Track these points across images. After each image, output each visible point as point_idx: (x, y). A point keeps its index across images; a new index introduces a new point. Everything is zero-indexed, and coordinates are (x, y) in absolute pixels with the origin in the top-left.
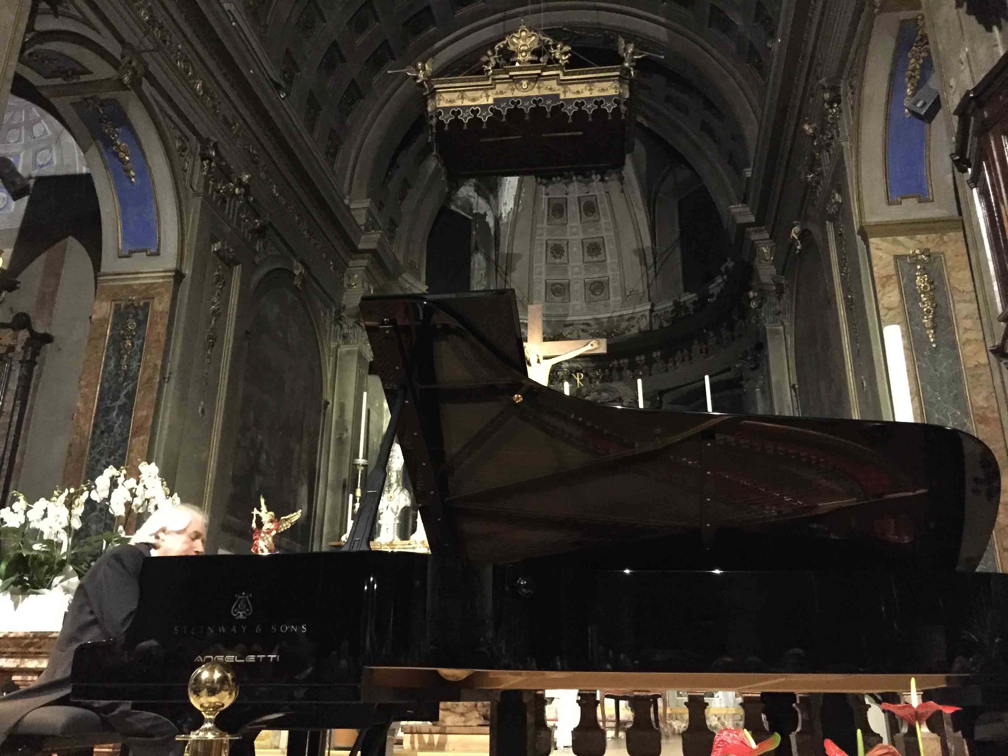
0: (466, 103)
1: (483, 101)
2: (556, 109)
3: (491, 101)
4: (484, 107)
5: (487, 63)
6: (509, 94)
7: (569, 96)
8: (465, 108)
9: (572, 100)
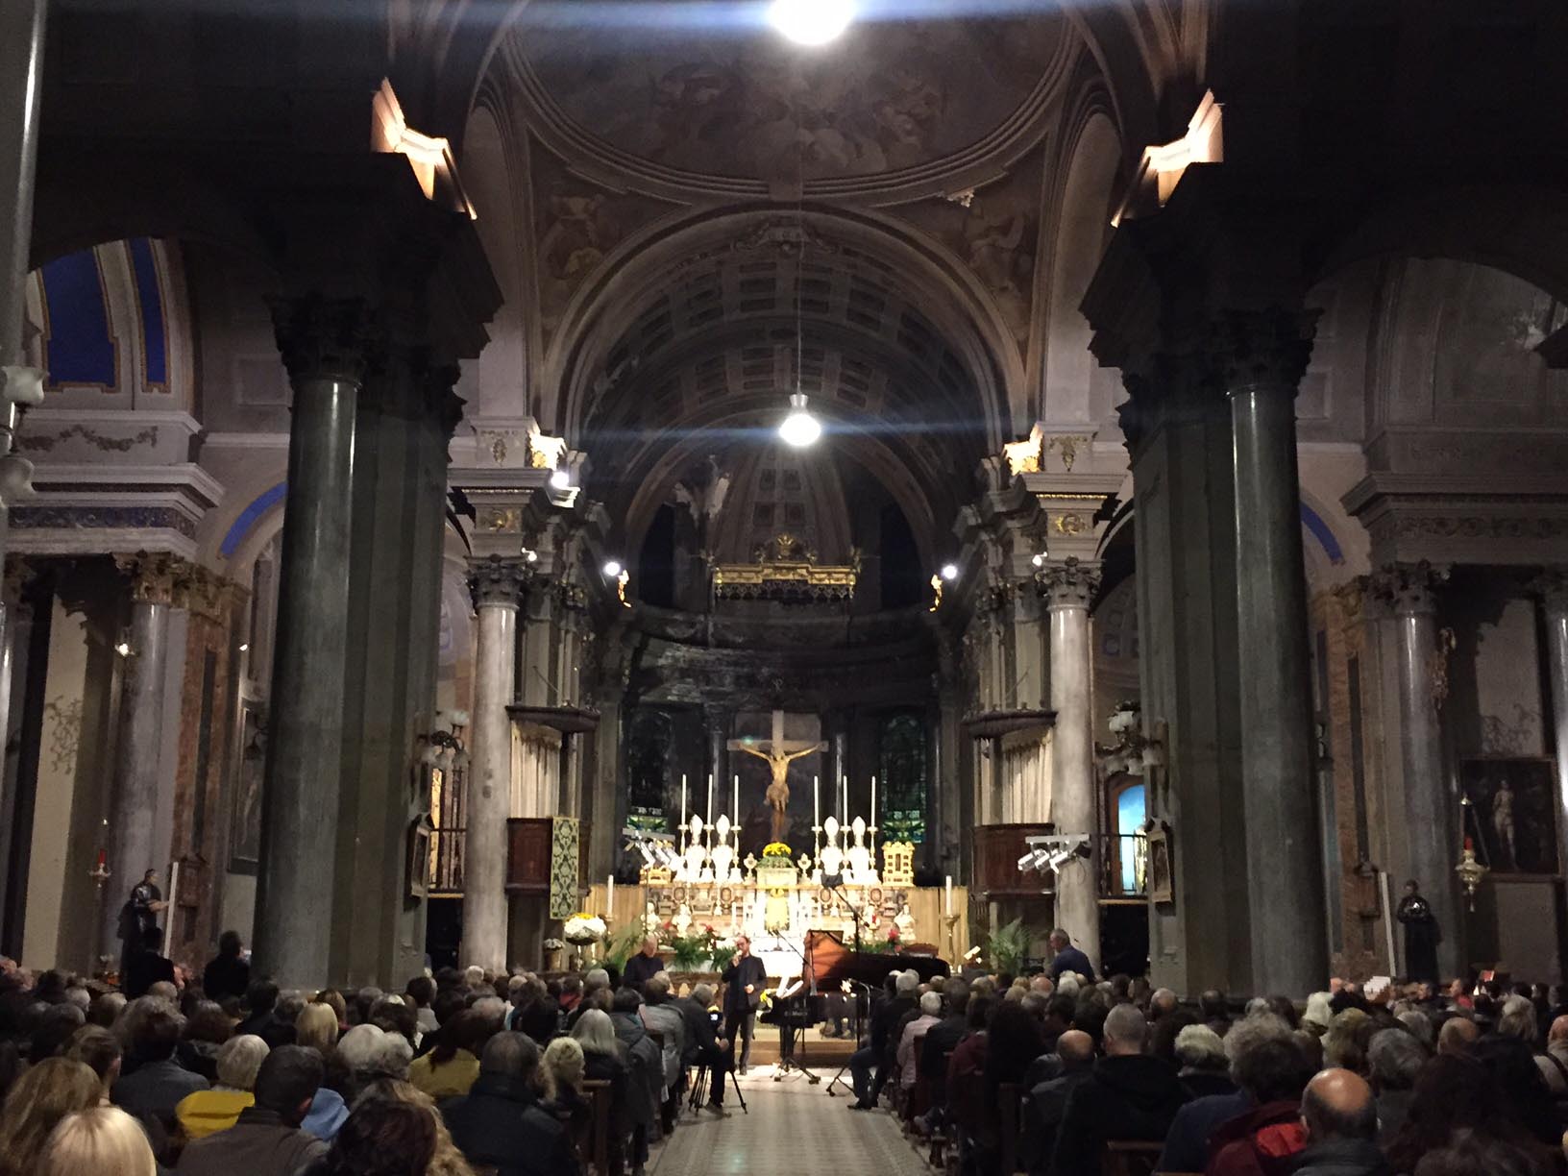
0: (742, 581)
1: (754, 581)
2: (806, 592)
3: (760, 581)
4: (755, 585)
5: (759, 556)
6: (773, 577)
7: (815, 582)
8: (742, 585)
9: (816, 585)
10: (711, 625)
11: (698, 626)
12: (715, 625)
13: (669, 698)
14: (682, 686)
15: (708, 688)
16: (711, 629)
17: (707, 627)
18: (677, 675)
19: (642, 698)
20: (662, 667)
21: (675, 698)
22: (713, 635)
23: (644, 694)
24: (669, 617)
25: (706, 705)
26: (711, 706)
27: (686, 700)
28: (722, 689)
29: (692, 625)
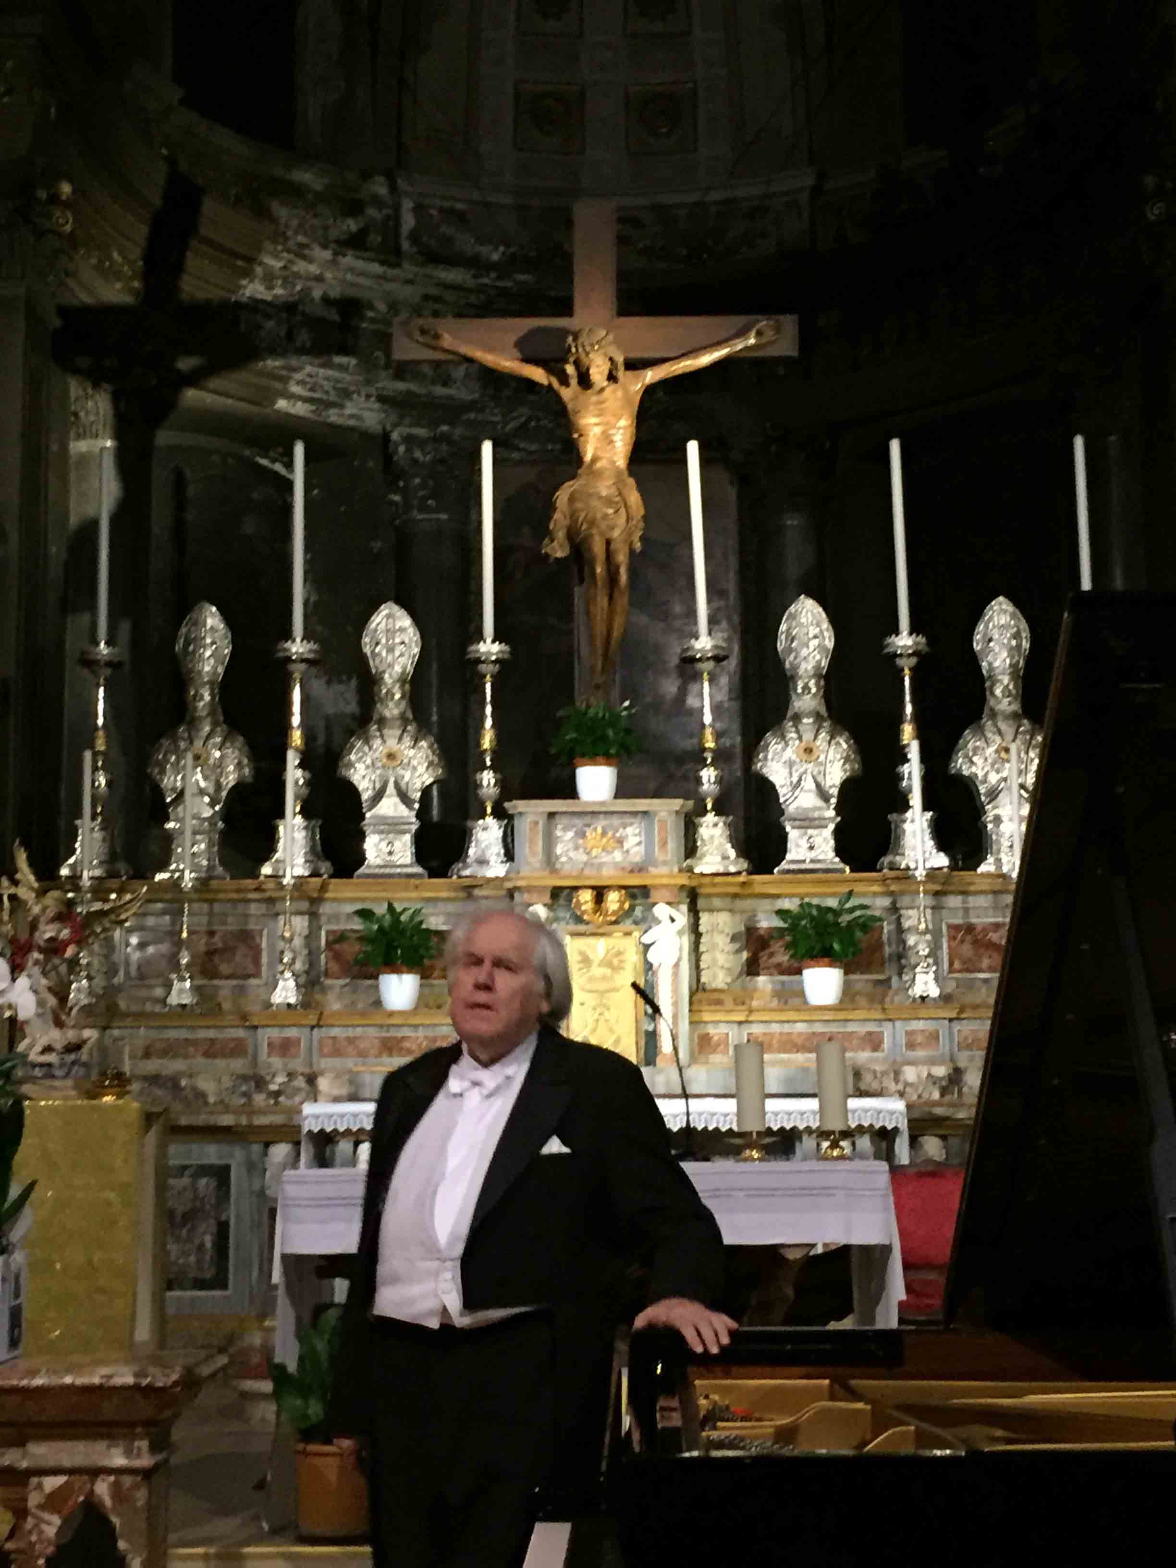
10: (407, 205)
11: (372, 212)
12: (419, 209)
13: (282, 404)
14: (322, 371)
15: (401, 386)
16: (408, 221)
17: (396, 217)
18: (303, 337)
19: (191, 396)
20: (256, 306)
21: (301, 409)
22: (414, 237)
23: (194, 379)
24: (278, 172)
25: (395, 436)
26: (409, 440)
27: (333, 416)
28: (440, 391)
29: (354, 208)
